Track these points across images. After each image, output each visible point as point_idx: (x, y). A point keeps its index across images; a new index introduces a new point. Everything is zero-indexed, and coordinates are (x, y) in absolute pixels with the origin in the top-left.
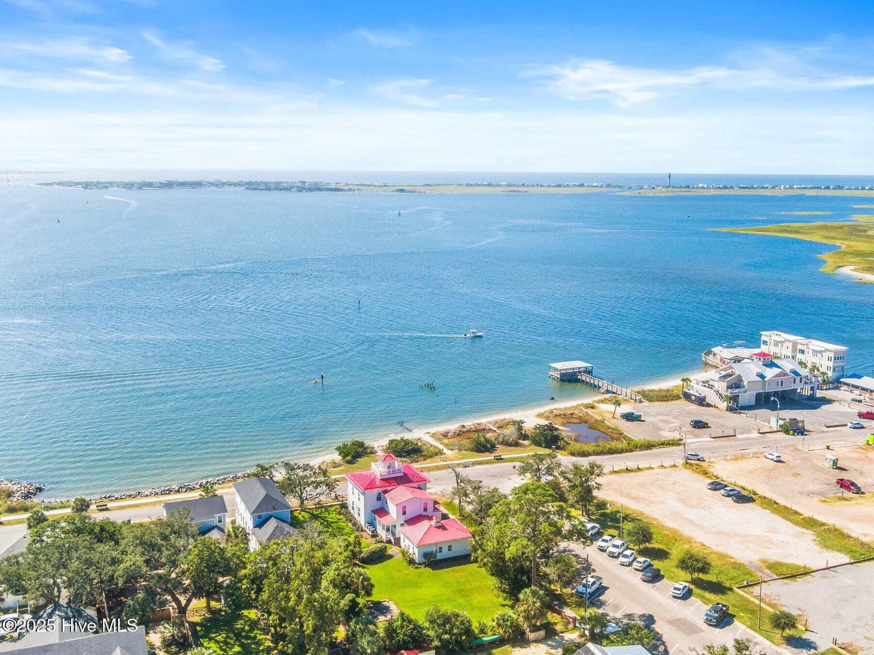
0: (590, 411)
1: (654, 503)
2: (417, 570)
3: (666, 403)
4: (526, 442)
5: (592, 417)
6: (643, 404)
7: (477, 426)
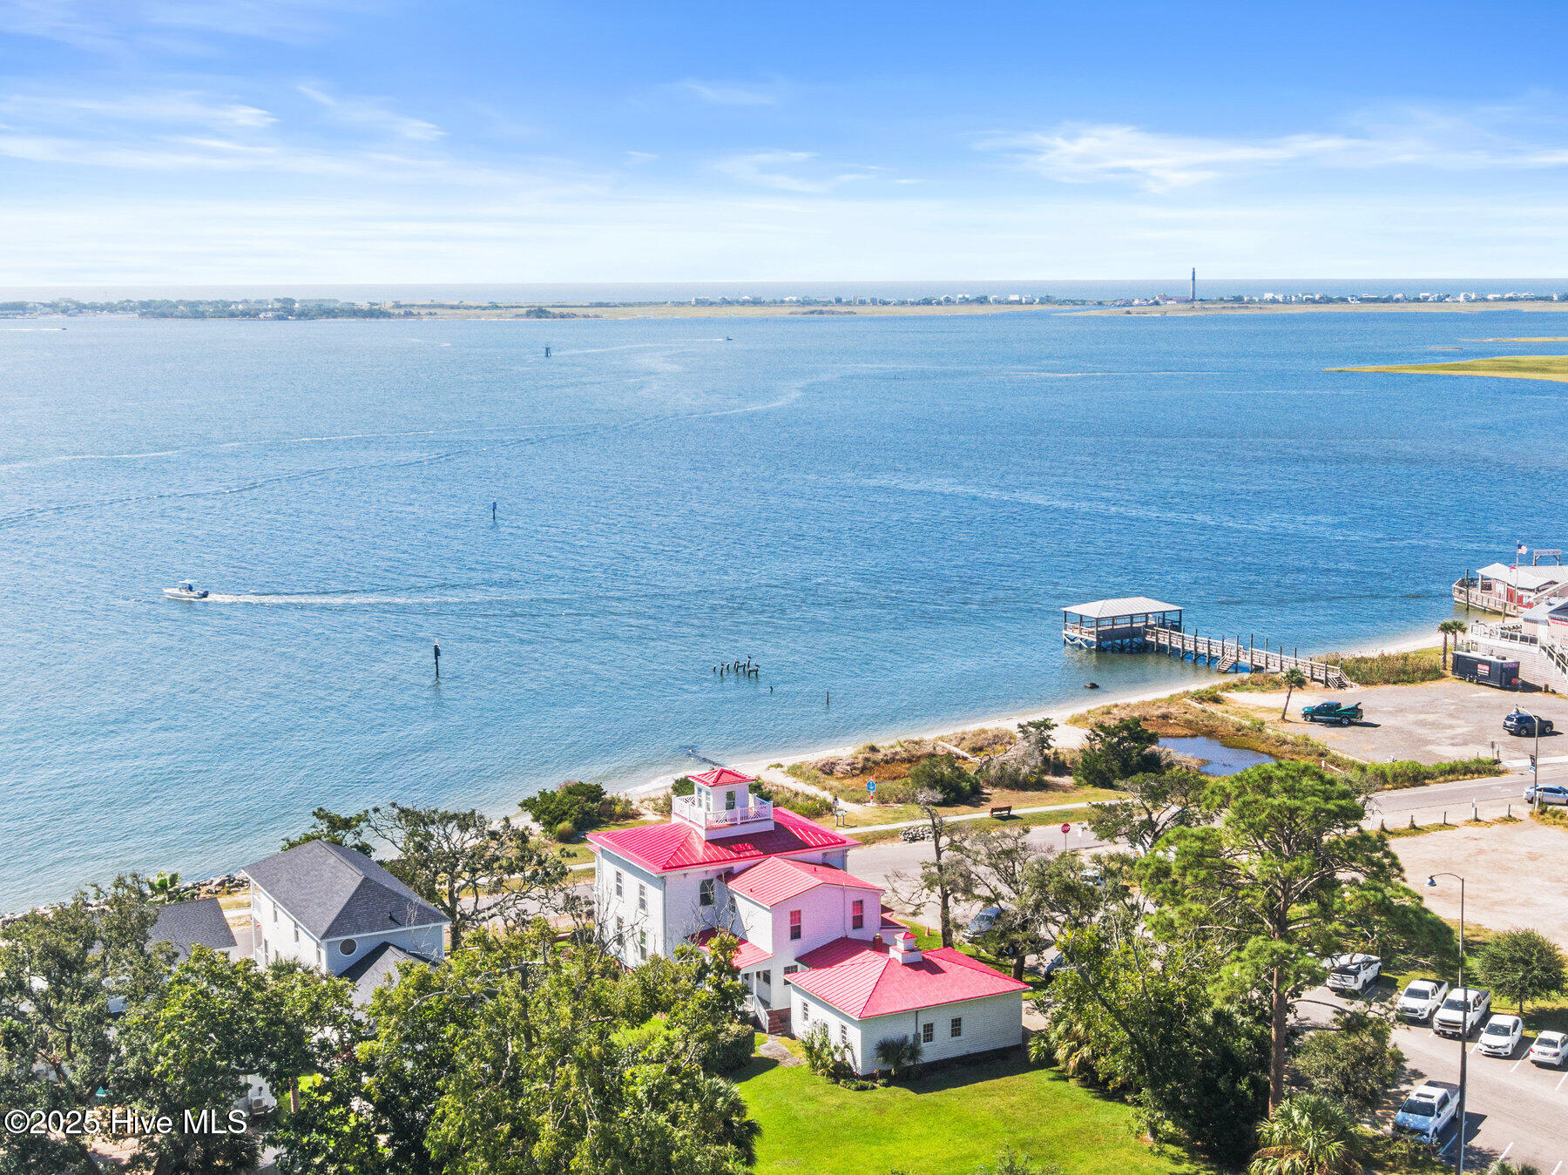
0: (1211, 708)
1: (1501, 903)
2: (867, 1095)
3: (1410, 687)
4: (1067, 780)
5: (1223, 720)
6: (1348, 690)
7: (911, 747)
